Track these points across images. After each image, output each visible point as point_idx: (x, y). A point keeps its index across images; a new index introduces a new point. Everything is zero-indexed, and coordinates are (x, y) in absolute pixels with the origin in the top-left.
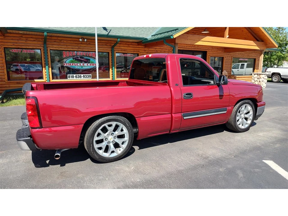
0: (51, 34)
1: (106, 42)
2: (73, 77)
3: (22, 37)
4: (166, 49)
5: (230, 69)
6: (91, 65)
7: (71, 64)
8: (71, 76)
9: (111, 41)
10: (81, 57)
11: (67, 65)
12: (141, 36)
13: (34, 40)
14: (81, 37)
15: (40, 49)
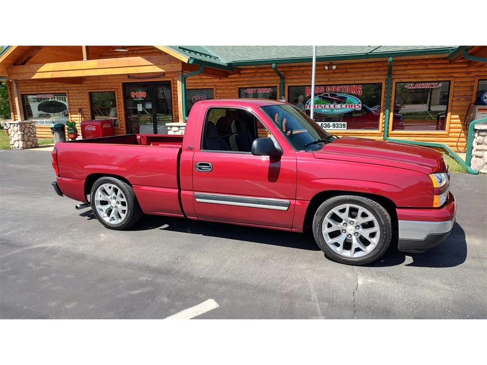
0: (287, 65)
1: (378, 65)
3: (257, 72)
6: (348, 107)
7: (316, 106)
10: (332, 95)
11: (310, 107)
13: (270, 75)
14: (328, 62)
15: (276, 87)
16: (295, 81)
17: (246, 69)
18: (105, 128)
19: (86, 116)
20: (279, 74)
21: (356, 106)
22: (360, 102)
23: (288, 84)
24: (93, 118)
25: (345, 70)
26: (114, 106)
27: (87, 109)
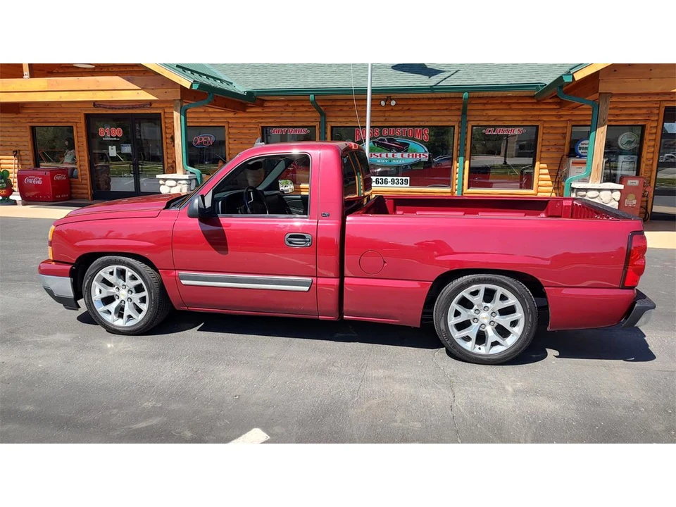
6: (411, 157)
7: (370, 154)
10: (390, 140)
13: (306, 111)
14: (385, 96)
15: (315, 127)
16: (340, 119)
17: (272, 101)
18: (57, 181)
19: (26, 162)
20: (318, 109)
21: (422, 156)
22: (427, 150)
23: (331, 123)
24: (37, 165)
25: (406, 108)
26: (72, 147)
27: (27, 152)
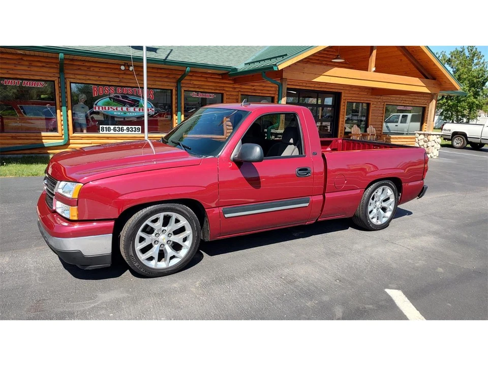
0: (71, 57)
1: (168, 72)
2: (109, 130)
3: (22, 59)
4: (271, 87)
5: (380, 123)
6: (141, 111)
7: (107, 108)
8: (106, 128)
9: (175, 70)
10: (123, 97)
11: (99, 109)
12: (227, 64)
13: (43, 66)
14: (123, 62)
15: (54, 81)
16: (79, 77)
20: (61, 66)
21: (150, 110)
22: (153, 106)
23: (70, 79)
